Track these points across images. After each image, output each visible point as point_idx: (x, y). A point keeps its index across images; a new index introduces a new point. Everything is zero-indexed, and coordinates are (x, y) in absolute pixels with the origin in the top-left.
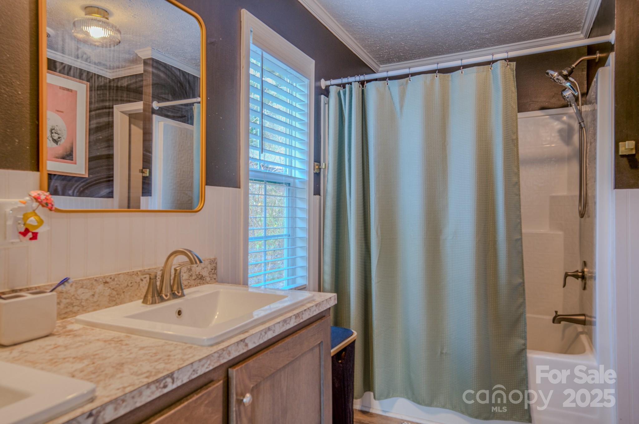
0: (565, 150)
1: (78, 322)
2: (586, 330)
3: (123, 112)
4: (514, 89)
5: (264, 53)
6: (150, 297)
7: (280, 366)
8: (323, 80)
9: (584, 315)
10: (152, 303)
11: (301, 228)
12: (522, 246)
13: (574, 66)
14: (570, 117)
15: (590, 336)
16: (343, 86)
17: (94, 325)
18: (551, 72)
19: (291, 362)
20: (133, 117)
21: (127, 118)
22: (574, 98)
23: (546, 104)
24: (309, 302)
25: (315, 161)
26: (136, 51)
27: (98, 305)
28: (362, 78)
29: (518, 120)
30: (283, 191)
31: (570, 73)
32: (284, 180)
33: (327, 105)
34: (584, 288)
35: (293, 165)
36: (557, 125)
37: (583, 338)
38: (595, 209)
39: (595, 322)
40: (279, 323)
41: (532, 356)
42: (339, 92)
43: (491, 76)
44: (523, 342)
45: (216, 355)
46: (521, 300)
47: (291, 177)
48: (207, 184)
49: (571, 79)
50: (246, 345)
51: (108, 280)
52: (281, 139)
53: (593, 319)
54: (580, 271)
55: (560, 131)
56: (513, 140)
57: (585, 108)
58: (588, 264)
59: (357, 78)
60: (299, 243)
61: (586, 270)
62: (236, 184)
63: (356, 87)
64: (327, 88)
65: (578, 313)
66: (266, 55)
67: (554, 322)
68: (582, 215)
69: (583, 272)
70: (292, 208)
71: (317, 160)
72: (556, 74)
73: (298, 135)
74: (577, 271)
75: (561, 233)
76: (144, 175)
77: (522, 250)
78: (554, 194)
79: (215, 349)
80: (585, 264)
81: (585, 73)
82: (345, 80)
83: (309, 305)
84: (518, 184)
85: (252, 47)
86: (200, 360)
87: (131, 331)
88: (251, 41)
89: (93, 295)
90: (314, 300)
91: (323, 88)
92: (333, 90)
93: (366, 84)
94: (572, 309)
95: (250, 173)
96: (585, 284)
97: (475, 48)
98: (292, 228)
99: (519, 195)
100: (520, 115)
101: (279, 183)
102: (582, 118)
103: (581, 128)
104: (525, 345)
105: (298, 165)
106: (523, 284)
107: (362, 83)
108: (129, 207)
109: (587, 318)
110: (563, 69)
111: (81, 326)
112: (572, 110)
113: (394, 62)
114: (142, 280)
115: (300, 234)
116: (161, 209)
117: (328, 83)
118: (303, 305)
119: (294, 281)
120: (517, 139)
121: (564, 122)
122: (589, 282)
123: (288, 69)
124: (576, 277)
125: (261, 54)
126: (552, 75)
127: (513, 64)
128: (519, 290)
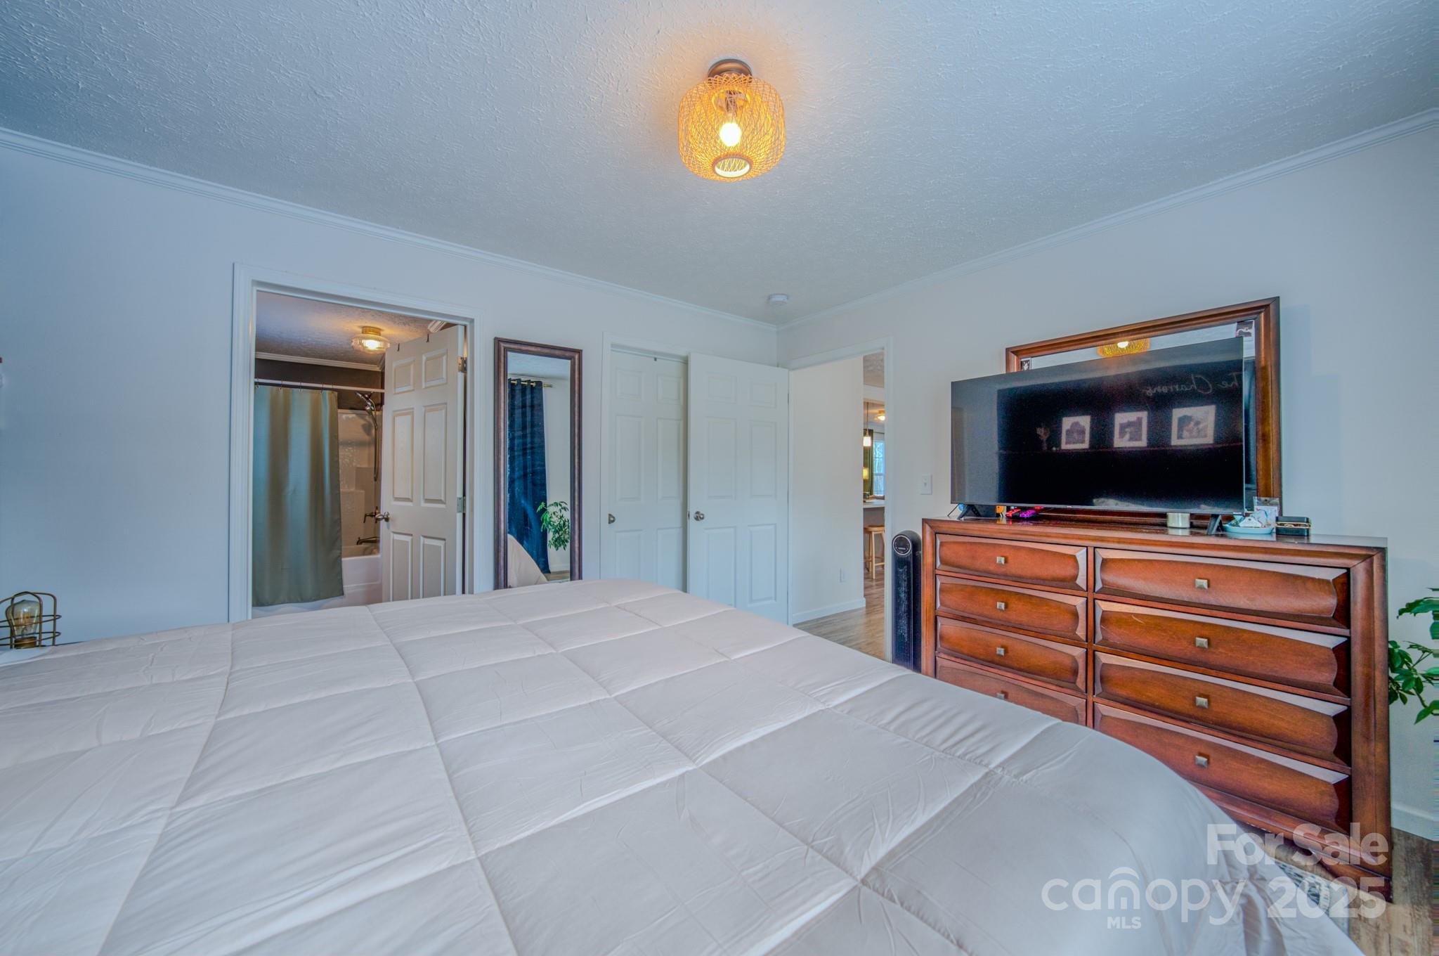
0: (367, 438)
2: (375, 546)
9: (374, 539)
15: (378, 548)
29: (338, 415)
34: (375, 522)
36: (362, 422)
37: (373, 549)
41: (345, 559)
44: (339, 551)
53: (380, 540)
55: (364, 426)
56: (335, 427)
61: (377, 511)
65: (371, 538)
67: (357, 542)
68: (376, 480)
69: (375, 513)
74: (371, 513)
75: (363, 491)
78: (357, 466)
80: (377, 508)
84: (337, 458)
94: (368, 536)
96: (376, 519)
100: (340, 411)
104: (341, 553)
109: (376, 540)
120: (338, 427)
121: (365, 420)
124: (371, 516)
127: (336, 393)
128: (337, 522)
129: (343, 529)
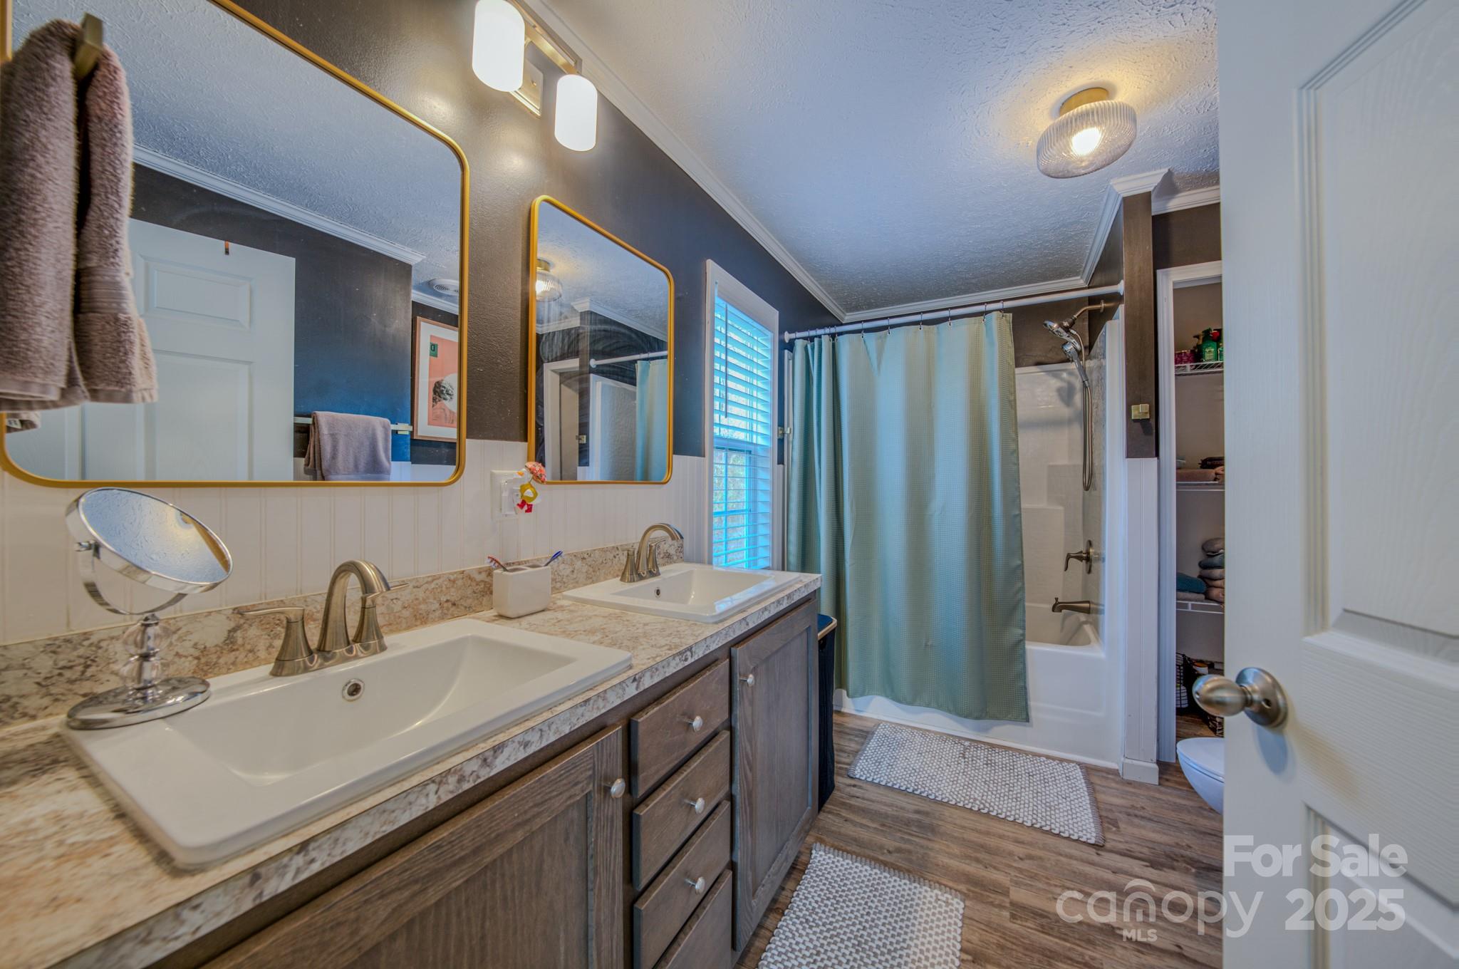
0: (1065, 412)
1: (566, 598)
2: (1091, 620)
3: (553, 371)
4: (1010, 343)
5: (728, 306)
6: (627, 575)
7: (775, 649)
8: (786, 333)
9: (1088, 602)
10: (631, 582)
11: (763, 502)
12: (1021, 523)
13: (1075, 316)
14: (1071, 373)
15: (1096, 626)
16: (811, 339)
17: (585, 601)
18: (1049, 323)
19: (784, 646)
20: (565, 377)
21: (557, 378)
22: (1076, 353)
23: (1043, 359)
24: (797, 583)
25: (779, 426)
26: (572, 304)
27: (577, 582)
28: (833, 330)
29: (1017, 376)
30: (743, 460)
31: (1072, 324)
32: (746, 447)
33: (791, 361)
34: (1089, 572)
35: (754, 430)
36: (1055, 383)
37: (1087, 628)
38: (1104, 480)
39: (1103, 610)
40: (773, 603)
41: (1031, 648)
42: (806, 346)
43: (984, 328)
44: (1021, 632)
45: (724, 632)
46: (1020, 584)
47: (752, 443)
48: (675, 453)
49: (1072, 331)
50: (747, 624)
51: (586, 556)
52: (742, 400)
53: (1101, 607)
54: (1084, 551)
55: (1059, 390)
56: (1010, 401)
57: (1090, 364)
58: (1094, 543)
59: (827, 330)
60: (762, 520)
61: (1091, 550)
62: (700, 453)
63: (826, 341)
64: (792, 343)
65: (1080, 600)
66: (730, 309)
67: (1053, 611)
68: (1087, 488)
69: (1088, 553)
70: (753, 478)
71: (781, 424)
72: (1055, 326)
73: (760, 396)
74: (1081, 552)
75: (1061, 508)
76: (581, 442)
77: (1021, 527)
78: (1051, 463)
79: (721, 626)
80: (1090, 543)
81: (1087, 323)
82: (812, 333)
83: (798, 586)
84: (1016, 451)
85: (718, 301)
86: (711, 636)
87: (625, 608)
88: (716, 294)
89: (573, 571)
90: (801, 581)
91: (787, 341)
92: (799, 345)
93: (837, 337)
94: (1075, 596)
95: (715, 440)
96: (1090, 567)
97: (959, 294)
98: (754, 501)
99: (1018, 464)
100: (1018, 370)
101: (741, 451)
102: (1086, 376)
103: (1085, 387)
104: (1023, 635)
105: (761, 430)
106: (1022, 566)
107: (833, 336)
108: (561, 479)
109: (1092, 606)
110: (1064, 319)
111: (570, 602)
112: (1073, 366)
113: (863, 309)
114: (615, 557)
115: (762, 508)
116: (599, 480)
117: (793, 336)
118: (791, 586)
119: (755, 562)
120: (1015, 400)
121: (1062, 380)
122: (1094, 565)
123: (750, 321)
124: (1080, 558)
125: (724, 306)
126: (1051, 327)
127: (1010, 315)
128: (1016, 573)
129: (1026, 585)
